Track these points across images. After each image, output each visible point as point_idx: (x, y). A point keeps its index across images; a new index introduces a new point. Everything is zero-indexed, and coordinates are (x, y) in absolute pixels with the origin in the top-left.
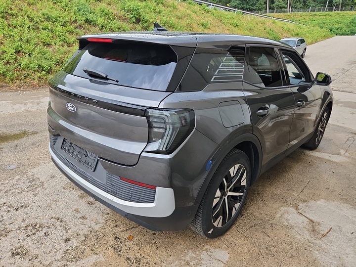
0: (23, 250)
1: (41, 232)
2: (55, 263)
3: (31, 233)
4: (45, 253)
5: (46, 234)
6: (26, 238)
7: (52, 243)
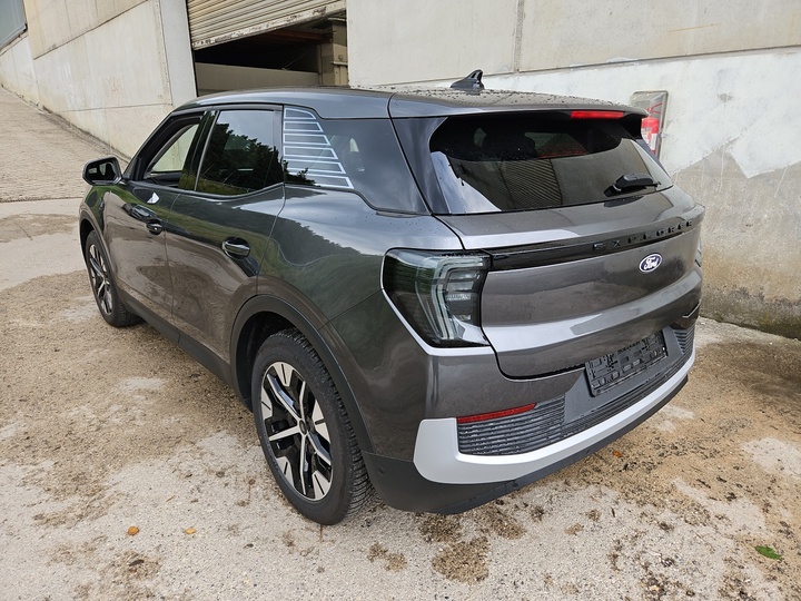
0: (729, 588)
1: (666, 575)
2: (723, 531)
3: (680, 590)
4: (712, 551)
5: (669, 562)
6: (697, 596)
7: (686, 546)
